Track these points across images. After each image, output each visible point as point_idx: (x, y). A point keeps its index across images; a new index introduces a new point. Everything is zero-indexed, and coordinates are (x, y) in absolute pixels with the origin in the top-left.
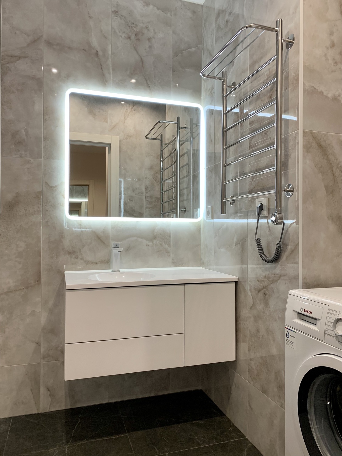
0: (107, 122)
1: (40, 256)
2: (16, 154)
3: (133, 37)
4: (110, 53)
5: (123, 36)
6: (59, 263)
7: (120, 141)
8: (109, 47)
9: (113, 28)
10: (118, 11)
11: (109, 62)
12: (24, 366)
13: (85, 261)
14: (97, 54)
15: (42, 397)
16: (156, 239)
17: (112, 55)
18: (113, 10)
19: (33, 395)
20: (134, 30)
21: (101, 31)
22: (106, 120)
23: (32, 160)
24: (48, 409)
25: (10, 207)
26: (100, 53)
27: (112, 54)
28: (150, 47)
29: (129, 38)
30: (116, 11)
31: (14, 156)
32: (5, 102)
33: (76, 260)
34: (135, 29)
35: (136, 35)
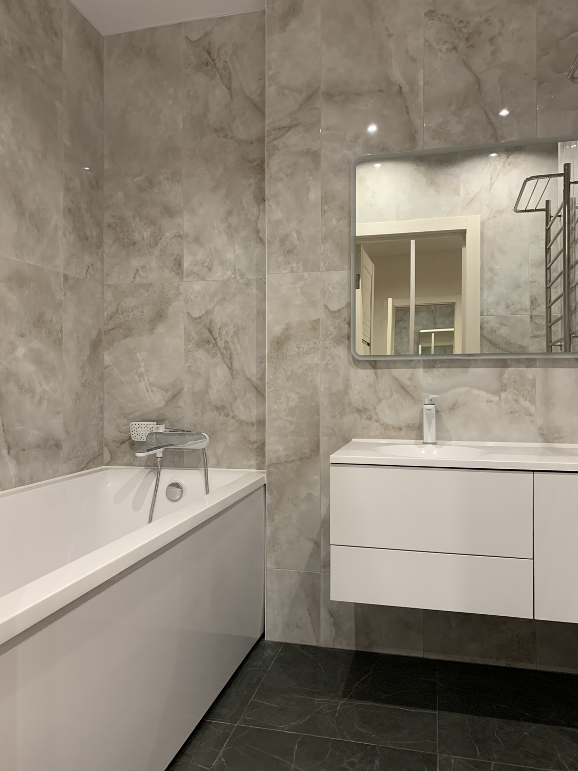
0: (459, 195)
1: (318, 414)
2: (285, 269)
3: (462, 45)
4: (421, 83)
5: (444, 48)
6: (345, 425)
7: (482, 223)
8: (421, 75)
9: (426, 41)
10: (435, 10)
11: (420, 99)
12: (299, 572)
13: (382, 425)
14: (400, 91)
15: (323, 624)
16: (505, 391)
17: (425, 86)
18: (426, 11)
19: (311, 618)
20: (463, 32)
21: (407, 52)
22: (457, 192)
23: (306, 274)
24: (332, 644)
25: (278, 343)
26: (406, 89)
27: (425, 84)
28: (494, 53)
29: (455, 48)
30: (432, 11)
31: (283, 272)
32: (271, 196)
33: (368, 422)
34: (465, 30)
35: (467, 40)
